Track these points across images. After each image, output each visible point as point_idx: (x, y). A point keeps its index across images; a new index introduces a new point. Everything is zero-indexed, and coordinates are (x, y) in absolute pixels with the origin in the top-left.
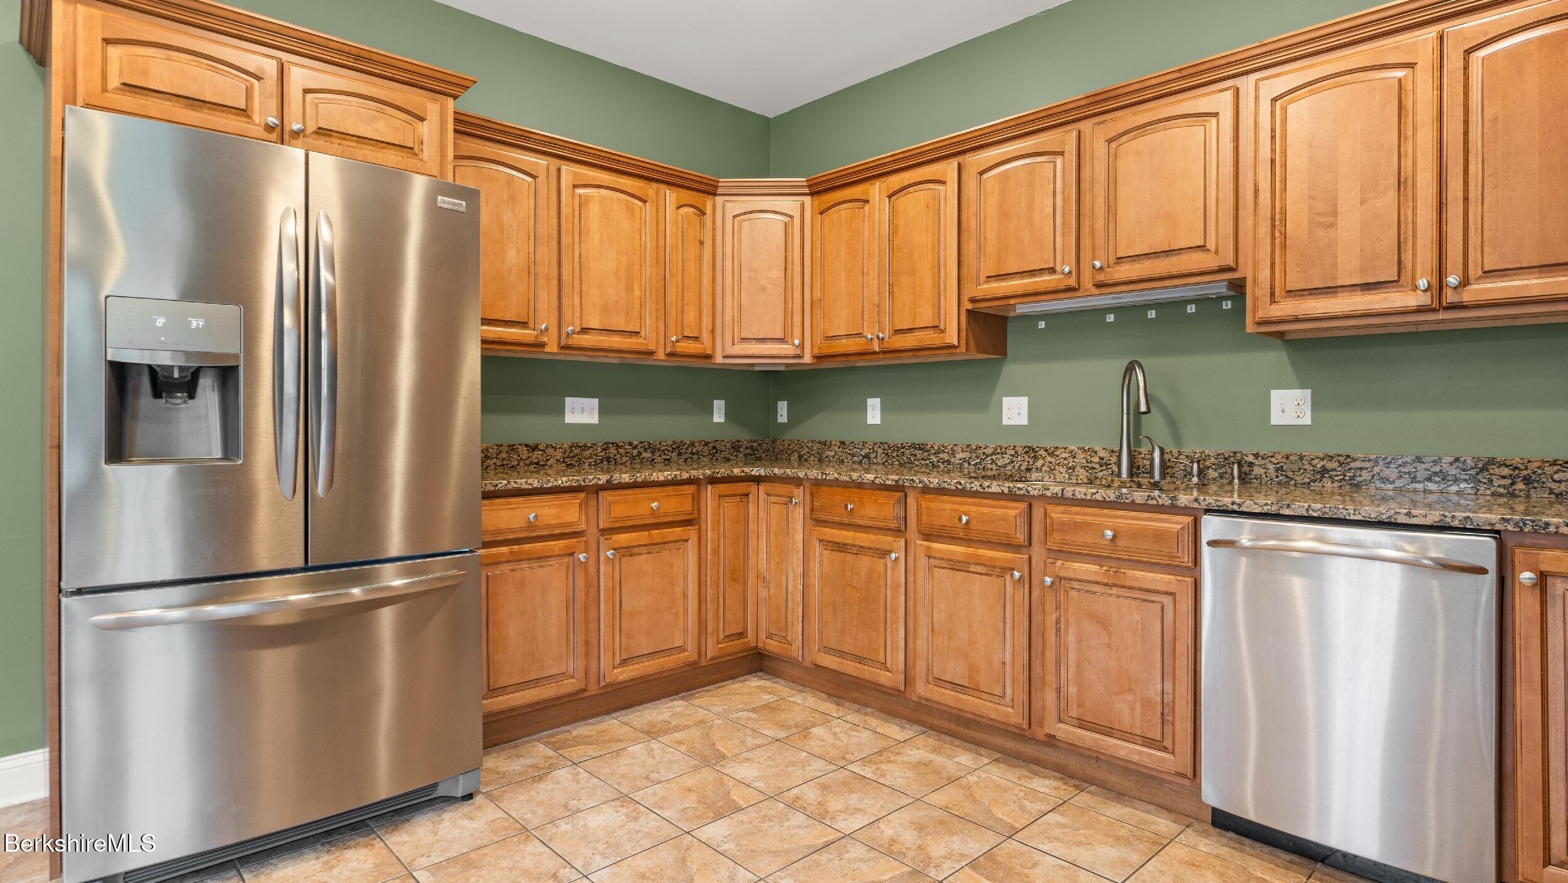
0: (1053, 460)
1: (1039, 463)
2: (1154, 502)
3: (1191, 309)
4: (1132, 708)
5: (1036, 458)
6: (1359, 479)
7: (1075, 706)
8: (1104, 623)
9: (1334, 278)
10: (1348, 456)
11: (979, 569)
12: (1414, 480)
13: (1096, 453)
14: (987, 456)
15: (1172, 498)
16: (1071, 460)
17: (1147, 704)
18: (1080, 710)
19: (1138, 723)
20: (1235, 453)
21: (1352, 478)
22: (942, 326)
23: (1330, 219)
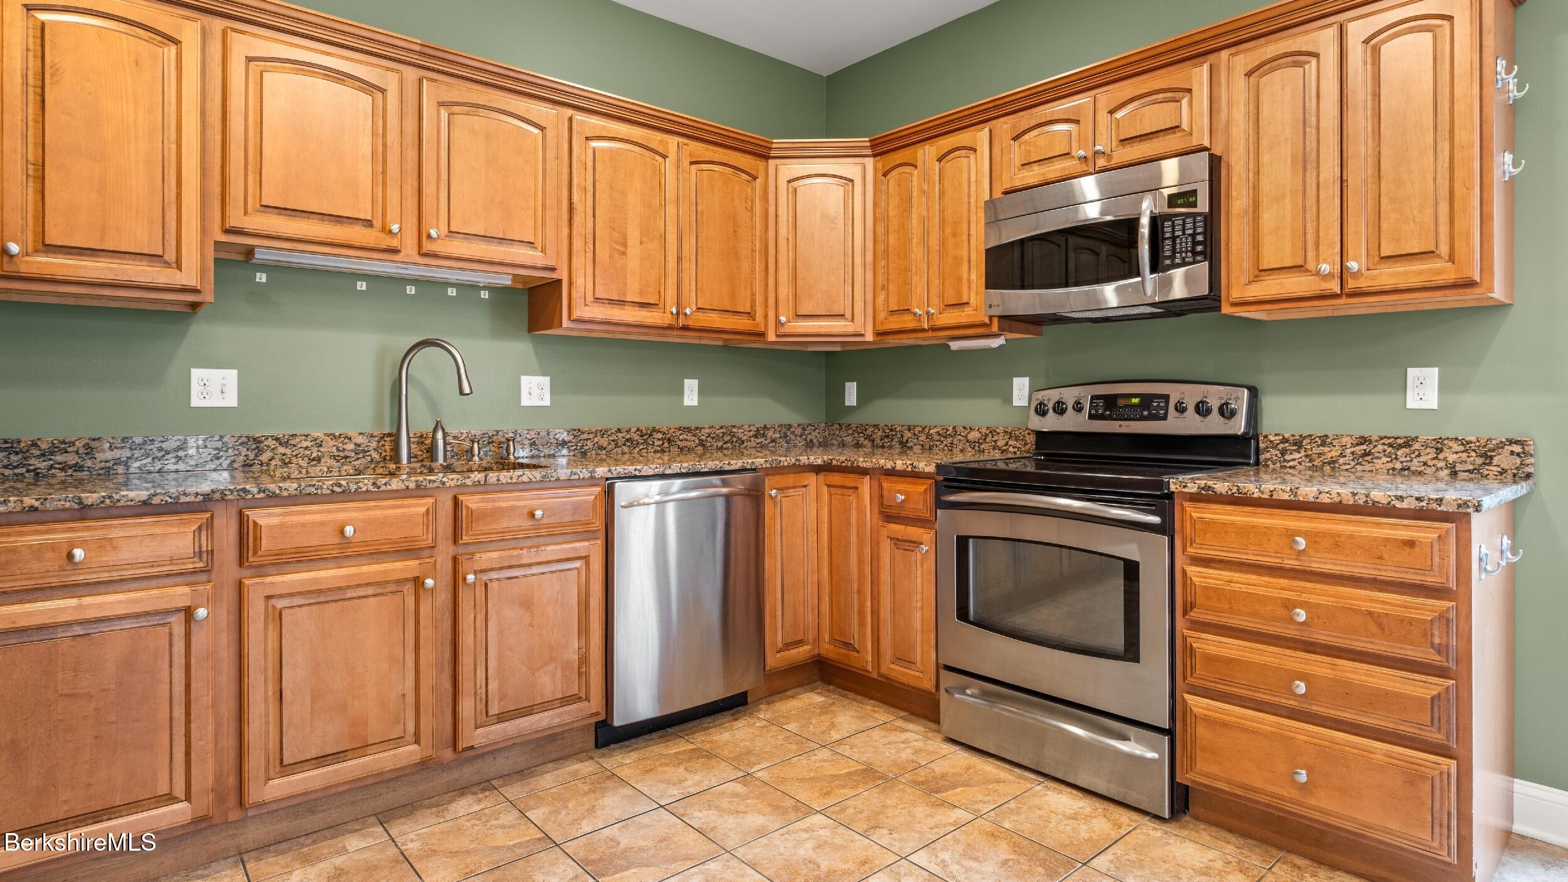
0: (288, 451)
1: (265, 457)
3: (452, 292)
4: (554, 676)
5: (259, 451)
6: (586, 448)
7: (497, 700)
9: (625, 295)
10: (579, 430)
11: (363, 592)
12: (617, 446)
13: (350, 439)
14: (168, 453)
16: (315, 449)
17: (567, 665)
18: (502, 703)
19: (559, 687)
20: (498, 432)
21: (582, 447)
22: (170, 256)
23: (622, 249)
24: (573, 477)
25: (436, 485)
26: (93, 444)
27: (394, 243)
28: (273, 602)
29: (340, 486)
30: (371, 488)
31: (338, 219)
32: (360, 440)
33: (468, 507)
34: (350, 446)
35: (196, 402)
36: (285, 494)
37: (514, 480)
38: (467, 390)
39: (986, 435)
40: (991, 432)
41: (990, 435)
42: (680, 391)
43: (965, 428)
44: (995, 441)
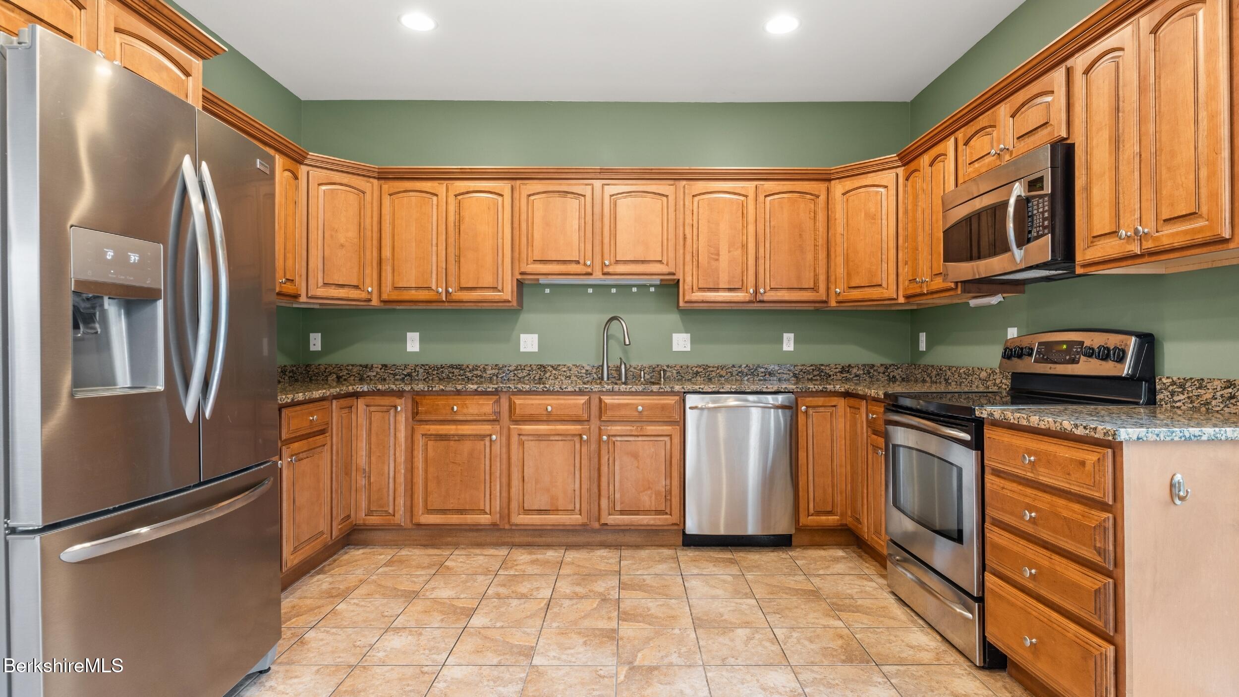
0: (557, 373)
1: (547, 375)
2: (663, 390)
3: (634, 290)
4: (651, 497)
5: (545, 372)
6: (712, 376)
7: (619, 503)
8: (635, 456)
9: (718, 284)
10: (707, 366)
11: (557, 438)
12: (732, 375)
13: (583, 367)
14: (511, 372)
15: (671, 388)
16: (568, 372)
17: (658, 493)
18: (622, 505)
19: (653, 503)
20: (658, 365)
21: (709, 375)
22: (500, 288)
23: (717, 257)
24: (661, 390)
25: (588, 390)
26: (486, 367)
27: (589, 270)
28: (521, 437)
29: (546, 388)
30: (559, 389)
31: (564, 262)
32: (588, 368)
33: (604, 402)
34: (584, 371)
35: (522, 350)
36: (524, 390)
37: (628, 390)
38: (627, 343)
39: (990, 375)
40: (992, 372)
41: (992, 375)
42: (780, 341)
43: (978, 369)
44: (995, 380)
